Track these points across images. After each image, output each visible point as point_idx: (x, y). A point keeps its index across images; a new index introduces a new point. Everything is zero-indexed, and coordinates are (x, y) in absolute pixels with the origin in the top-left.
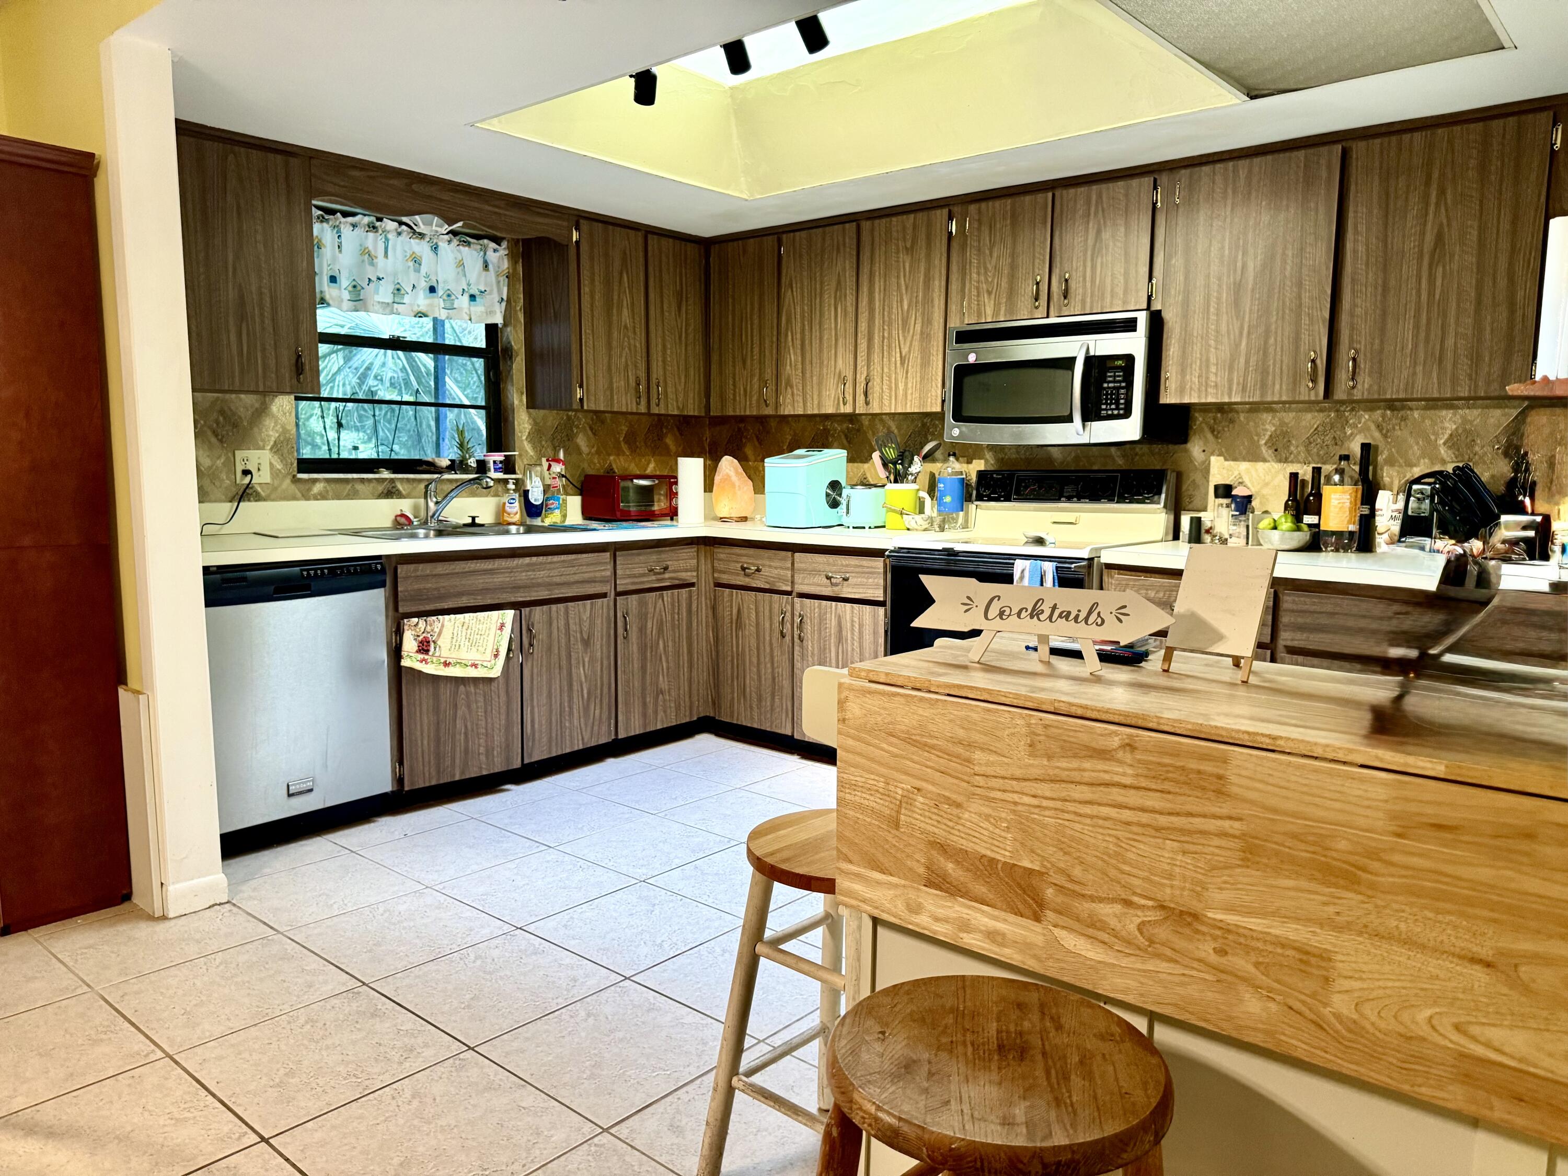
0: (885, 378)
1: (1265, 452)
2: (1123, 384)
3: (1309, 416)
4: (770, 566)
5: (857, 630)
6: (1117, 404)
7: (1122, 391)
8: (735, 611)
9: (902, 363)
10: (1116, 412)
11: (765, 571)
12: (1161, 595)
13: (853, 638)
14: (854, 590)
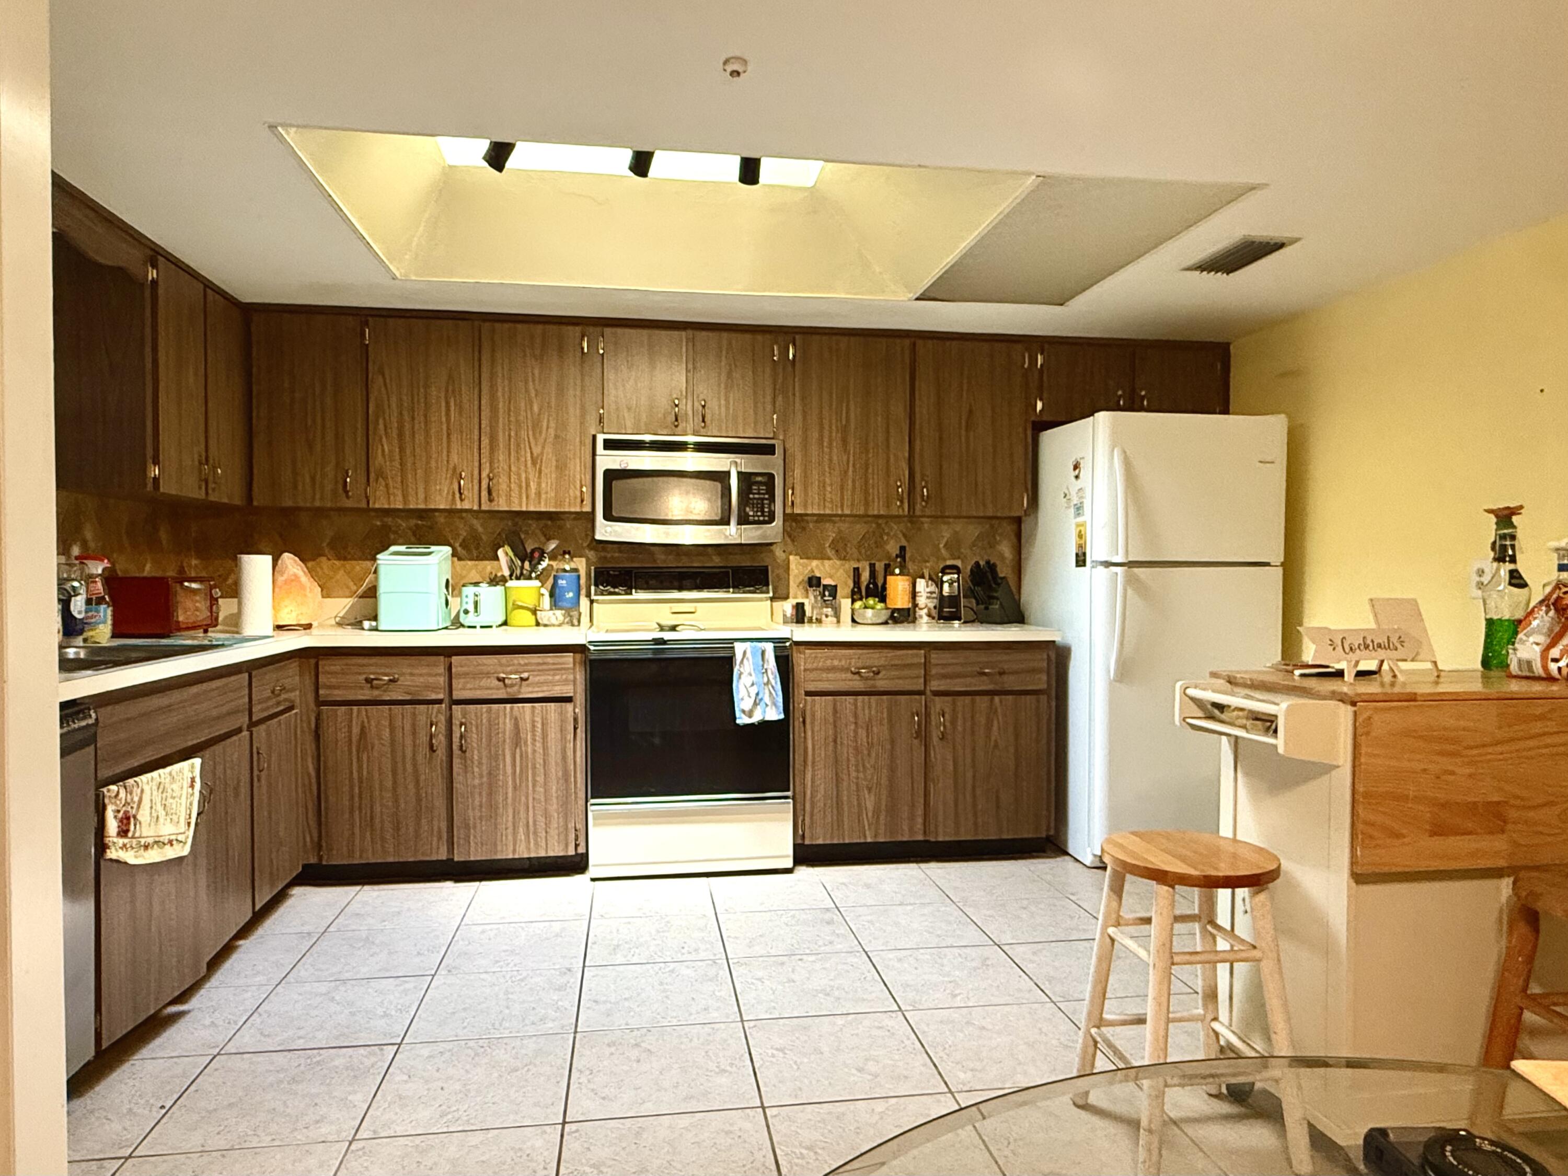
0: (513, 477)
1: (830, 552)
2: (767, 496)
3: (858, 526)
4: (412, 674)
5: (539, 730)
6: (763, 512)
7: (766, 502)
8: (356, 730)
9: (534, 463)
10: (761, 518)
11: (406, 681)
12: (843, 663)
13: (534, 740)
14: (536, 689)
